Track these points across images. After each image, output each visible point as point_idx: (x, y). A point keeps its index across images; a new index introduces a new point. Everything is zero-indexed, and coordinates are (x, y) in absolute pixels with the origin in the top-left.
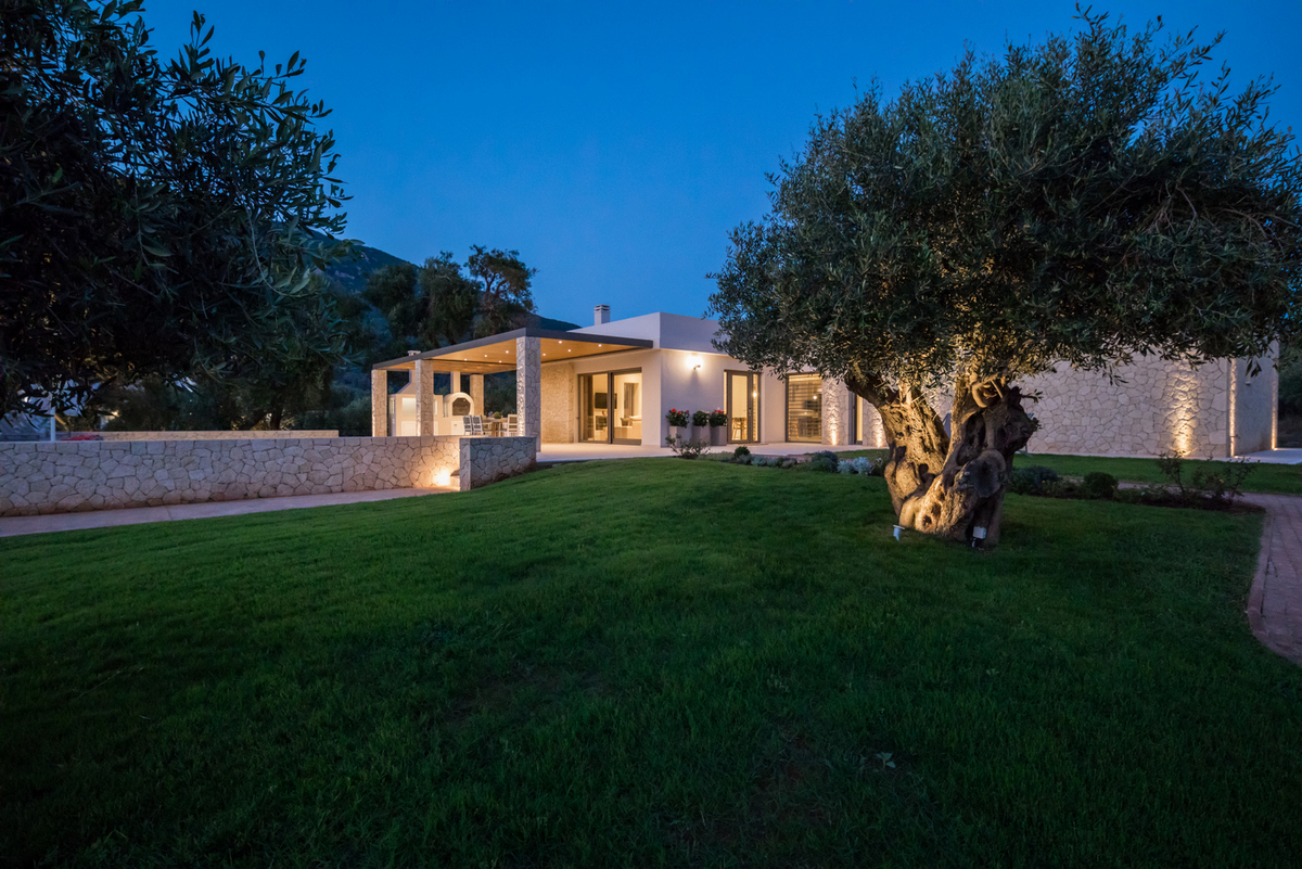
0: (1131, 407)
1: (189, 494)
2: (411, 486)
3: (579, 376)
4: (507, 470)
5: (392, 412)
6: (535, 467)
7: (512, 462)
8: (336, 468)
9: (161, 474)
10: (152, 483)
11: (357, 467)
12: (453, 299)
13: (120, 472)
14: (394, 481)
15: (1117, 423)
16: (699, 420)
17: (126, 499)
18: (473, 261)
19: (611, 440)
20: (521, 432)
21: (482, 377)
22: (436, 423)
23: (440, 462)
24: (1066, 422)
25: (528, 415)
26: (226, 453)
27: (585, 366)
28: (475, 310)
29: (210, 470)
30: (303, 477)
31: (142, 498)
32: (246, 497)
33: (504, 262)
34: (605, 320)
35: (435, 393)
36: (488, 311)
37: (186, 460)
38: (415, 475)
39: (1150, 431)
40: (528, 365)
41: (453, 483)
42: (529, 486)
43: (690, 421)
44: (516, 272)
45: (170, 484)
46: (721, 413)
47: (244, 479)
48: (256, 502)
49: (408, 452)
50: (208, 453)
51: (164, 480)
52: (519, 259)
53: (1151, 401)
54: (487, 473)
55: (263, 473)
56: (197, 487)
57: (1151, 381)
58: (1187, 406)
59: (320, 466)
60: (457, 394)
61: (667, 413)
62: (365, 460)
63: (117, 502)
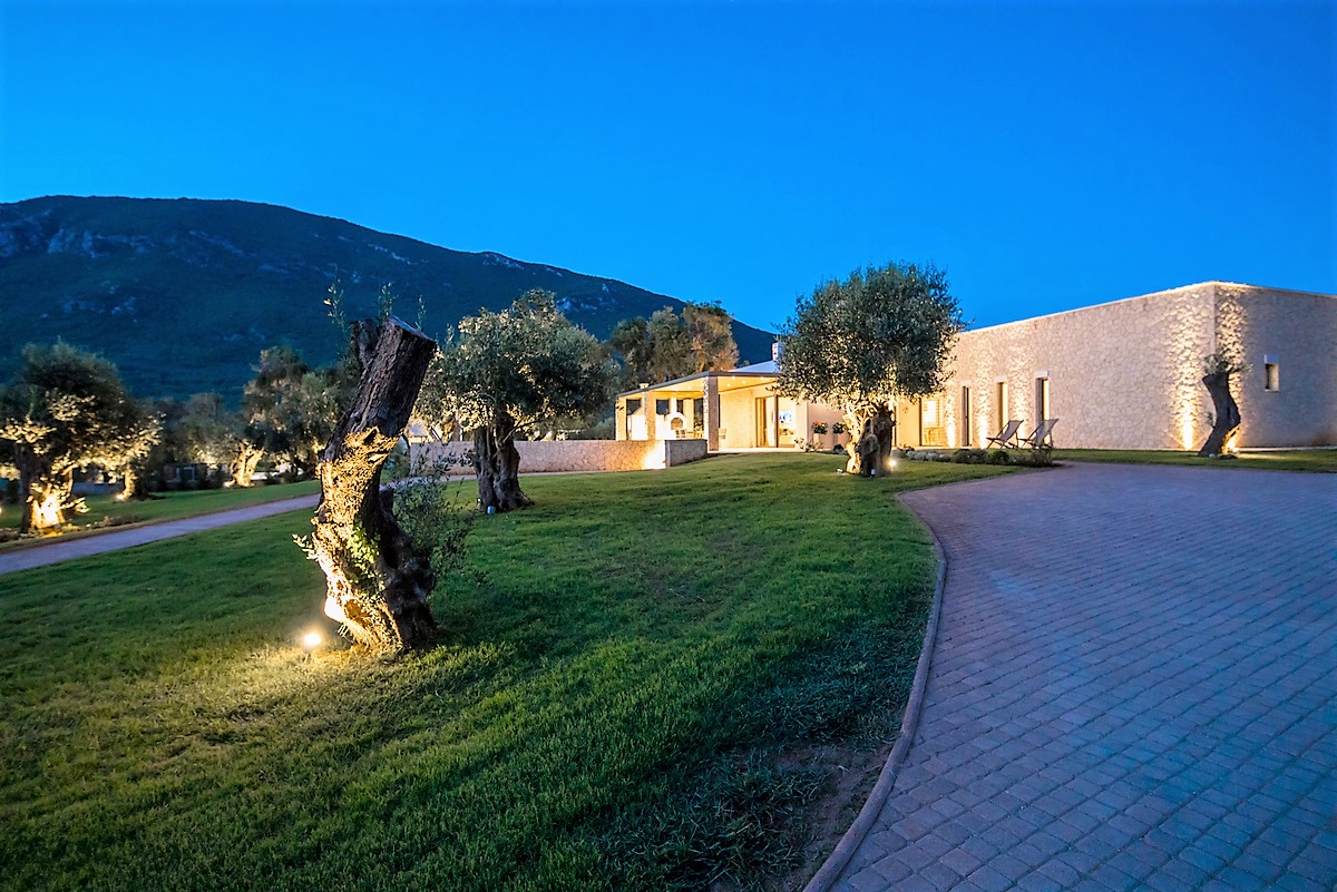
0: (1154, 412)
3: (757, 398)
4: (690, 458)
5: (629, 428)
6: (705, 457)
7: (694, 453)
11: (612, 457)
15: (1144, 424)
16: (838, 429)
19: (776, 445)
20: (704, 436)
21: (692, 401)
22: (657, 432)
23: (653, 453)
24: (1110, 425)
25: (711, 426)
27: (761, 392)
29: (545, 456)
30: (586, 461)
32: (560, 470)
35: (658, 414)
39: (1166, 430)
40: (710, 395)
41: (661, 465)
43: (830, 430)
47: (560, 461)
49: (638, 449)
53: (1166, 408)
55: (569, 459)
57: (1166, 392)
58: (1190, 411)
59: (595, 455)
60: (674, 414)
61: (811, 424)
62: (616, 453)
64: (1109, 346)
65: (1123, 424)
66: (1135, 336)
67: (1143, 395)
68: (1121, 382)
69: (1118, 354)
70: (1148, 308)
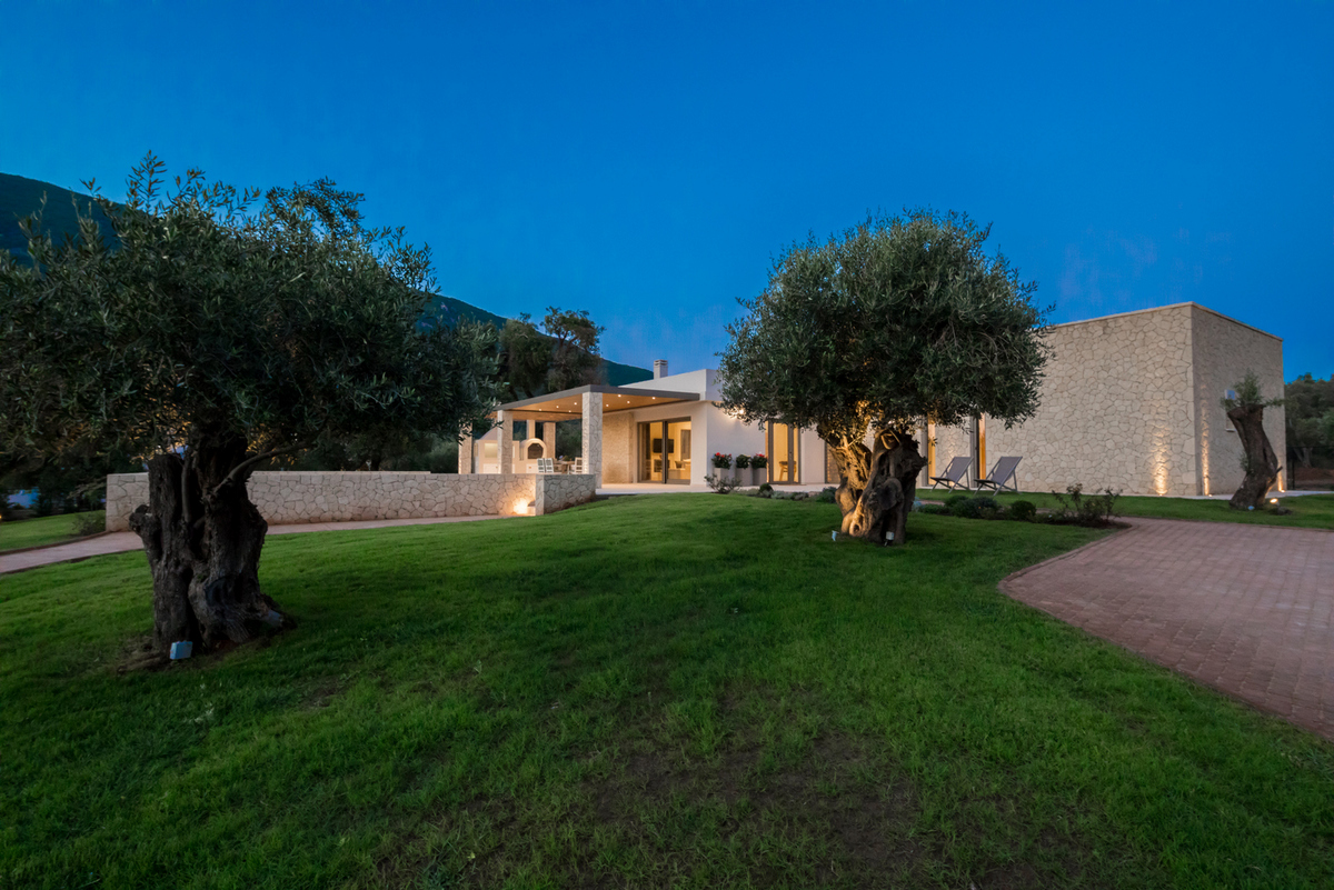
0: (1117, 451)
1: (337, 514)
2: (497, 513)
3: (639, 424)
4: (572, 500)
5: (476, 458)
6: (594, 499)
7: (576, 494)
8: (441, 498)
9: (320, 499)
10: (314, 506)
11: (457, 498)
12: (531, 355)
13: (293, 497)
14: (484, 509)
15: (1105, 465)
16: (742, 462)
17: (296, 517)
18: (549, 321)
19: (666, 480)
20: (586, 470)
21: (554, 425)
22: (513, 466)
23: (519, 494)
24: (1063, 464)
25: (591, 457)
26: (364, 485)
27: (644, 415)
28: (549, 364)
29: (352, 497)
30: (417, 504)
31: (306, 517)
32: (376, 518)
33: (576, 322)
34: (664, 374)
35: (514, 439)
36: (561, 365)
37: (336, 489)
38: (500, 505)
39: (1132, 471)
40: (591, 416)
41: (530, 511)
42: (589, 511)
43: (733, 463)
44: (586, 329)
45: (325, 507)
46: (762, 457)
47: (376, 505)
48: (383, 522)
49: (495, 486)
50: (351, 485)
51: (322, 504)
52: (589, 318)
53: (1133, 446)
54: (557, 502)
55: (389, 501)
56: (343, 509)
57: (1133, 428)
58: (1163, 450)
59: (429, 496)
60: (532, 440)
61: (712, 456)
62: (462, 492)
63: (290, 519)
64: (1061, 374)
65: (1079, 463)
66: (1093, 363)
67: (1105, 431)
68: (1077, 414)
69: (1072, 383)
70: (1108, 330)
